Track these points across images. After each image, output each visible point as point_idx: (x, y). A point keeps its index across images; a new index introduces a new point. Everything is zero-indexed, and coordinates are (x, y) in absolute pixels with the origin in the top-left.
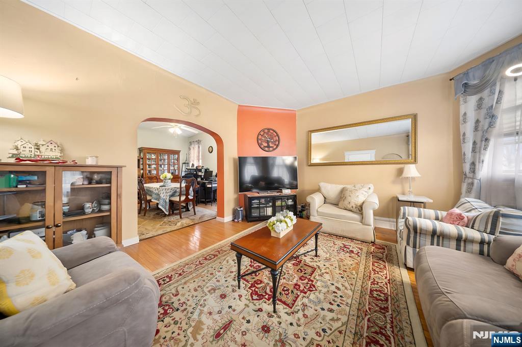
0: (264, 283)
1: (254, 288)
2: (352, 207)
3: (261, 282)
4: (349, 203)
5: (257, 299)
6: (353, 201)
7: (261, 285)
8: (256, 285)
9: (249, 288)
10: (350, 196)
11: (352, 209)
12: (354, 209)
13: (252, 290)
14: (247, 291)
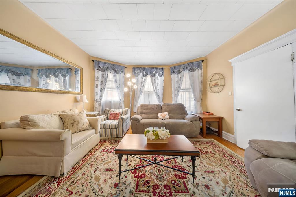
0: (175, 174)
1: (183, 176)
2: (86, 126)
3: (176, 175)
4: (83, 124)
5: (186, 170)
6: (85, 122)
7: (178, 174)
8: (181, 177)
9: (186, 178)
10: (82, 119)
11: (86, 128)
12: (88, 128)
13: (185, 176)
14: (189, 178)
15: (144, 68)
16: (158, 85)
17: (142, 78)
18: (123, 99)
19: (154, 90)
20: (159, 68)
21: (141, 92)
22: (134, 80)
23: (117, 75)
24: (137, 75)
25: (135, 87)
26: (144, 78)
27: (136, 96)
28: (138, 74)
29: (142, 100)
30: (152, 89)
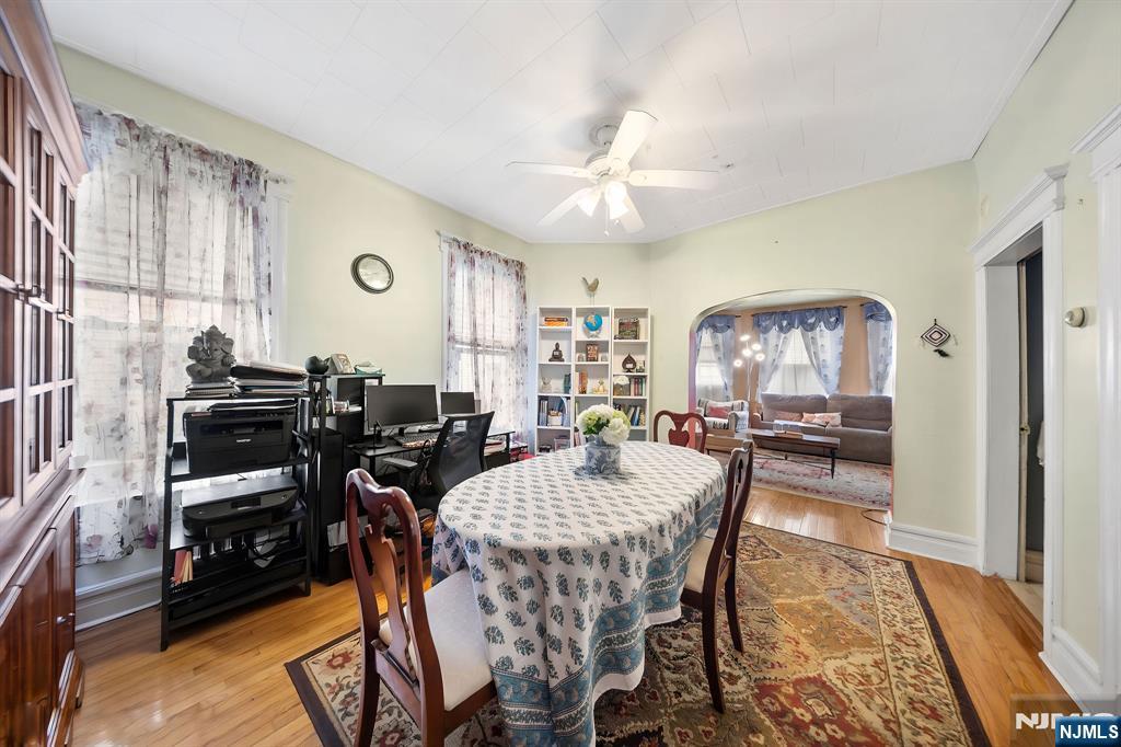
15: (784, 313)
16: (823, 352)
17: (779, 337)
18: (730, 383)
19: (812, 362)
20: (828, 309)
21: (776, 368)
22: (757, 347)
23: (719, 335)
24: (766, 330)
25: (760, 358)
26: (783, 335)
27: (761, 377)
28: (765, 328)
29: (775, 386)
30: (806, 361)
